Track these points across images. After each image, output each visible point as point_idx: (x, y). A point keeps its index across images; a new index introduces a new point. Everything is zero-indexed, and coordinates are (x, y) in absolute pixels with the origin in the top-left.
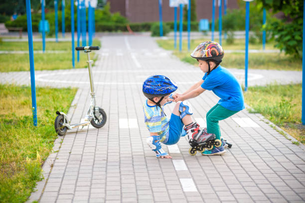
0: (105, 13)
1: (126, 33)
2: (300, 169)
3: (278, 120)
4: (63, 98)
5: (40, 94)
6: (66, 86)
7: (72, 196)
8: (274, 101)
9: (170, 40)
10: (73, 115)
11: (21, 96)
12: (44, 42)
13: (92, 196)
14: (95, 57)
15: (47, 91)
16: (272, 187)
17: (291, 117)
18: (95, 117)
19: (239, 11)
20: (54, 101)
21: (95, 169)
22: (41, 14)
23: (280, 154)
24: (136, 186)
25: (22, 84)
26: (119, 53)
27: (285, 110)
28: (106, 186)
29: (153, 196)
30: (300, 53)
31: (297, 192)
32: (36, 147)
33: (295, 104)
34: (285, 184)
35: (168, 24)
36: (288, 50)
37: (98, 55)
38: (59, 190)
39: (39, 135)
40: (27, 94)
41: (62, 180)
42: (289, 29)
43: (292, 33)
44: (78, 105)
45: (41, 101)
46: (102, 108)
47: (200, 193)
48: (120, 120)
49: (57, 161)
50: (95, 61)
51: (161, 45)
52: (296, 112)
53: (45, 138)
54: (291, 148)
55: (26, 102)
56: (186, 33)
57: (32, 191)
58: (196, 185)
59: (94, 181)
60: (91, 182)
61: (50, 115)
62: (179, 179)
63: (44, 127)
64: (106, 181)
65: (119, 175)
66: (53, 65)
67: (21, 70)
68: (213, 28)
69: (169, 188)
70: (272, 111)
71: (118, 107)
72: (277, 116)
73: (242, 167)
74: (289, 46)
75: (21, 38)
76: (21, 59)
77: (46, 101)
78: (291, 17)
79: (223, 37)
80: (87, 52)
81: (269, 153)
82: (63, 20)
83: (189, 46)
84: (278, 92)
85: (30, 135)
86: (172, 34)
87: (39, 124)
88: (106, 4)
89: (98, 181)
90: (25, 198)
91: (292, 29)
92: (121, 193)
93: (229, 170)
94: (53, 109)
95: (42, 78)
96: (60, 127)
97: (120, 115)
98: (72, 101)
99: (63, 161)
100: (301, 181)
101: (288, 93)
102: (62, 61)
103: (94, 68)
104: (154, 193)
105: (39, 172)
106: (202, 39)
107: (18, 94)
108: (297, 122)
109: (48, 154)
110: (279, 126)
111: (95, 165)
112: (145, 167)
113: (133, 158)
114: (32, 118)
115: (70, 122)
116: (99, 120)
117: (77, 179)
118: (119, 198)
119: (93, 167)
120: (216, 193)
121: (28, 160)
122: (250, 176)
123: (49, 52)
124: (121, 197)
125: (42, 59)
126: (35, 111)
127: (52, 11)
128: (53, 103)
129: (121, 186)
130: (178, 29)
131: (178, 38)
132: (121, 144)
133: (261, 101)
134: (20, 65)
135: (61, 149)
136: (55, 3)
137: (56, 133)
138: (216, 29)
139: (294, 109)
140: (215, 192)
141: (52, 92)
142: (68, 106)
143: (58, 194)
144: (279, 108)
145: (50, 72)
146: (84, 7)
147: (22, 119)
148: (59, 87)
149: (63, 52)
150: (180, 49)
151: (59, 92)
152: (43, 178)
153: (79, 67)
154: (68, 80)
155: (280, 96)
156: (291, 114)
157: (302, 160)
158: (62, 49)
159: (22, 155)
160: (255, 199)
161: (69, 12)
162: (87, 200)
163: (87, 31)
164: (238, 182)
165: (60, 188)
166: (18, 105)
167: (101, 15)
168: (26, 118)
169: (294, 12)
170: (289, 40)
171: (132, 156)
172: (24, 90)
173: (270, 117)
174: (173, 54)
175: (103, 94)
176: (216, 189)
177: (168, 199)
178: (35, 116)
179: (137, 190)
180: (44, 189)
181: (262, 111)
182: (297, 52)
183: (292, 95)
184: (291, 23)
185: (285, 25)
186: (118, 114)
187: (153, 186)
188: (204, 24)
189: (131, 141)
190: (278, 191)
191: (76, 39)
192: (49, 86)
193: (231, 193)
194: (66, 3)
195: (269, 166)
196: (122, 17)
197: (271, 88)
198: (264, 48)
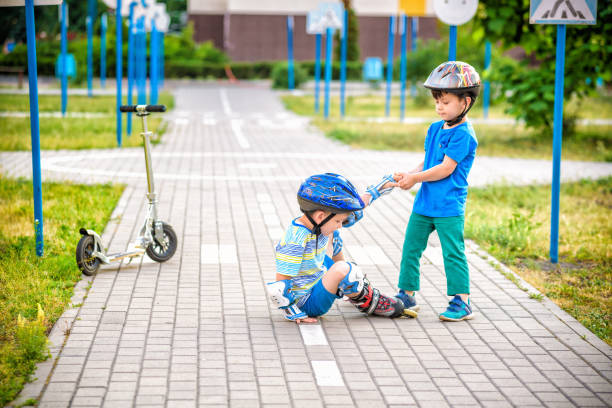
0: (183, 43)
1: (224, 81)
2: (541, 346)
3: (506, 252)
4: (96, 204)
5: (52, 195)
6: (103, 181)
7: (103, 390)
8: (498, 217)
9: (307, 97)
10: (113, 237)
11: (15, 197)
12: (64, 97)
13: (142, 391)
14: (161, 126)
15: (66, 190)
16: (486, 380)
17: (529, 246)
18: (155, 240)
19: (439, 44)
20: (78, 208)
21: (149, 341)
22: (61, 41)
23: (506, 317)
24: (227, 373)
25: (17, 177)
26: (209, 120)
27: (518, 234)
28: (170, 372)
29: (259, 394)
30: (553, 125)
31: (534, 390)
32: (39, 297)
33: (539, 221)
34: (511, 375)
35: (304, 66)
36: (531, 119)
37: (167, 122)
38: (79, 380)
39: (46, 273)
40: (25, 196)
41: (86, 360)
42: (532, 80)
43: (539, 88)
44: (125, 217)
45: (52, 208)
46: (168, 224)
47: (348, 388)
48: (203, 246)
49: (77, 323)
50: (161, 133)
51: (290, 106)
52: (539, 238)
53: (56, 279)
54: (525, 305)
55: (24, 211)
56: (336, 85)
57: (27, 381)
58: (342, 373)
59: (146, 363)
60: (142, 364)
61: (69, 235)
62: (310, 362)
63: (56, 259)
64: (171, 364)
65: (195, 352)
66: (80, 140)
67: (17, 148)
68: (390, 75)
69: (289, 379)
70: (494, 235)
71: (201, 223)
72: (504, 244)
73: (431, 340)
74: (532, 111)
75: (20, 87)
76: (19, 128)
77: (63, 210)
78: (539, 58)
79: (407, 93)
80: (143, 115)
81: (484, 315)
82: (103, 55)
83: (343, 110)
84: (509, 198)
85: (29, 273)
86: (311, 84)
87: (46, 253)
88: (186, 25)
89: (156, 364)
90: (12, 393)
91: (539, 79)
92: (198, 387)
93: (406, 346)
94: (74, 225)
95: (57, 164)
96: (87, 259)
97: (204, 238)
98: (113, 209)
99: (89, 323)
100: (541, 368)
101: (527, 201)
102: (97, 132)
103: (159, 147)
104: (261, 388)
105: (42, 344)
106: (369, 96)
107: (9, 194)
108: (541, 257)
109: (61, 311)
110: (506, 264)
111: (151, 334)
112: (246, 337)
113: (224, 321)
114: (34, 240)
115: (106, 250)
116: (163, 245)
117: (115, 359)
118: (193, 395)
119: (147, 337)
120: (379, 390)
121: (22, 321)
122: (445, 358)
123: (74, 115)
124: (198, 393)
125: (60, 129)
126: (39, 228)
127: (83, 37)
128: (76, 212)
129: (198, 374)
130: (322, 76)
131: (322, 94)
132: (202, 293)
133: (473, 215)
134: (16, 138)
135: (87, 300)
136: (88, 21)
137: (78, 271)
138: (396, 78)
139: (537, 231)
140: (378, 387)
141: (75, 191)
142: (104, 219)
143: (77, 388)
144: (508, 230)
145: (73, 153)
146: (142, 31)
147: (15, 242)
148: (90, 182)
149: (100, 115)
150: (326, 113)
151: (88, 193)
152: (49, 357)
153: (130, 146)
154: (107, 170)
155: (512, 206)
156: (529, 242)
157: (547, 329)
158: (99, 111)
159: (11, 312)
160: (452, 401)
161: (115, 39)
162: (132, 398)
163: (148, 75)
164: (421, 369)
165: (81, 375)
166: (8, 216)
167: (176, 46)
168: (24, 240)
169: (544, 47)
170: (532, 101)
171: (223, 316)
172: (21, 187)
173: (490, 246)
174: (311, 123)
175: (173, 198)
176: (380, 381)
177: (286, 399)
178: (39, 238)
179: (228, 381)
180: (49, 377)
181: (475, 235)
182: (547, 123)
183: (534, 206)
184: (537, 69)
185: (525, 71)
186: (201, 236)
187: (259, 373)
188: (373, 67)
189: (221, 288)
190: (497, 387)
191: (125, 92)
192: (70, 179)
193: (408, 389)
194: (110, 23)
195: (483, 340)
196: (217, 51)
197: (494, 193)
198: (486, 116)
